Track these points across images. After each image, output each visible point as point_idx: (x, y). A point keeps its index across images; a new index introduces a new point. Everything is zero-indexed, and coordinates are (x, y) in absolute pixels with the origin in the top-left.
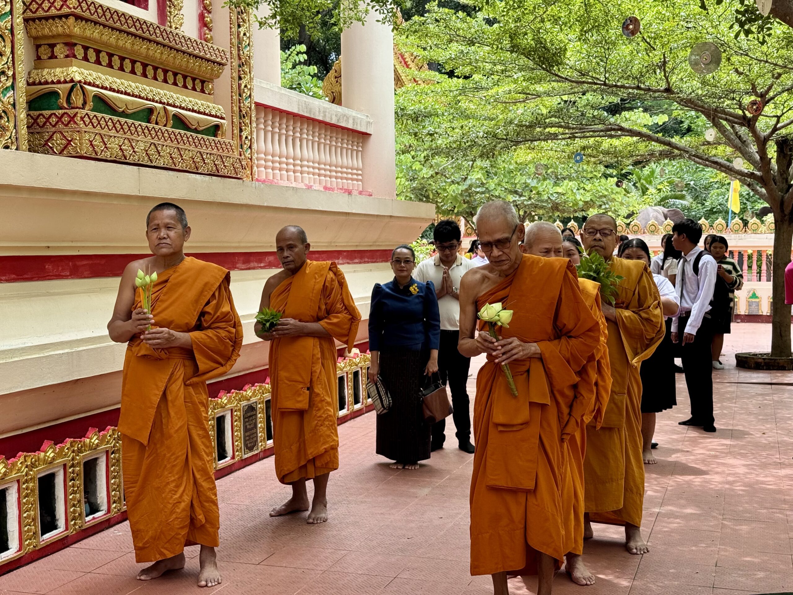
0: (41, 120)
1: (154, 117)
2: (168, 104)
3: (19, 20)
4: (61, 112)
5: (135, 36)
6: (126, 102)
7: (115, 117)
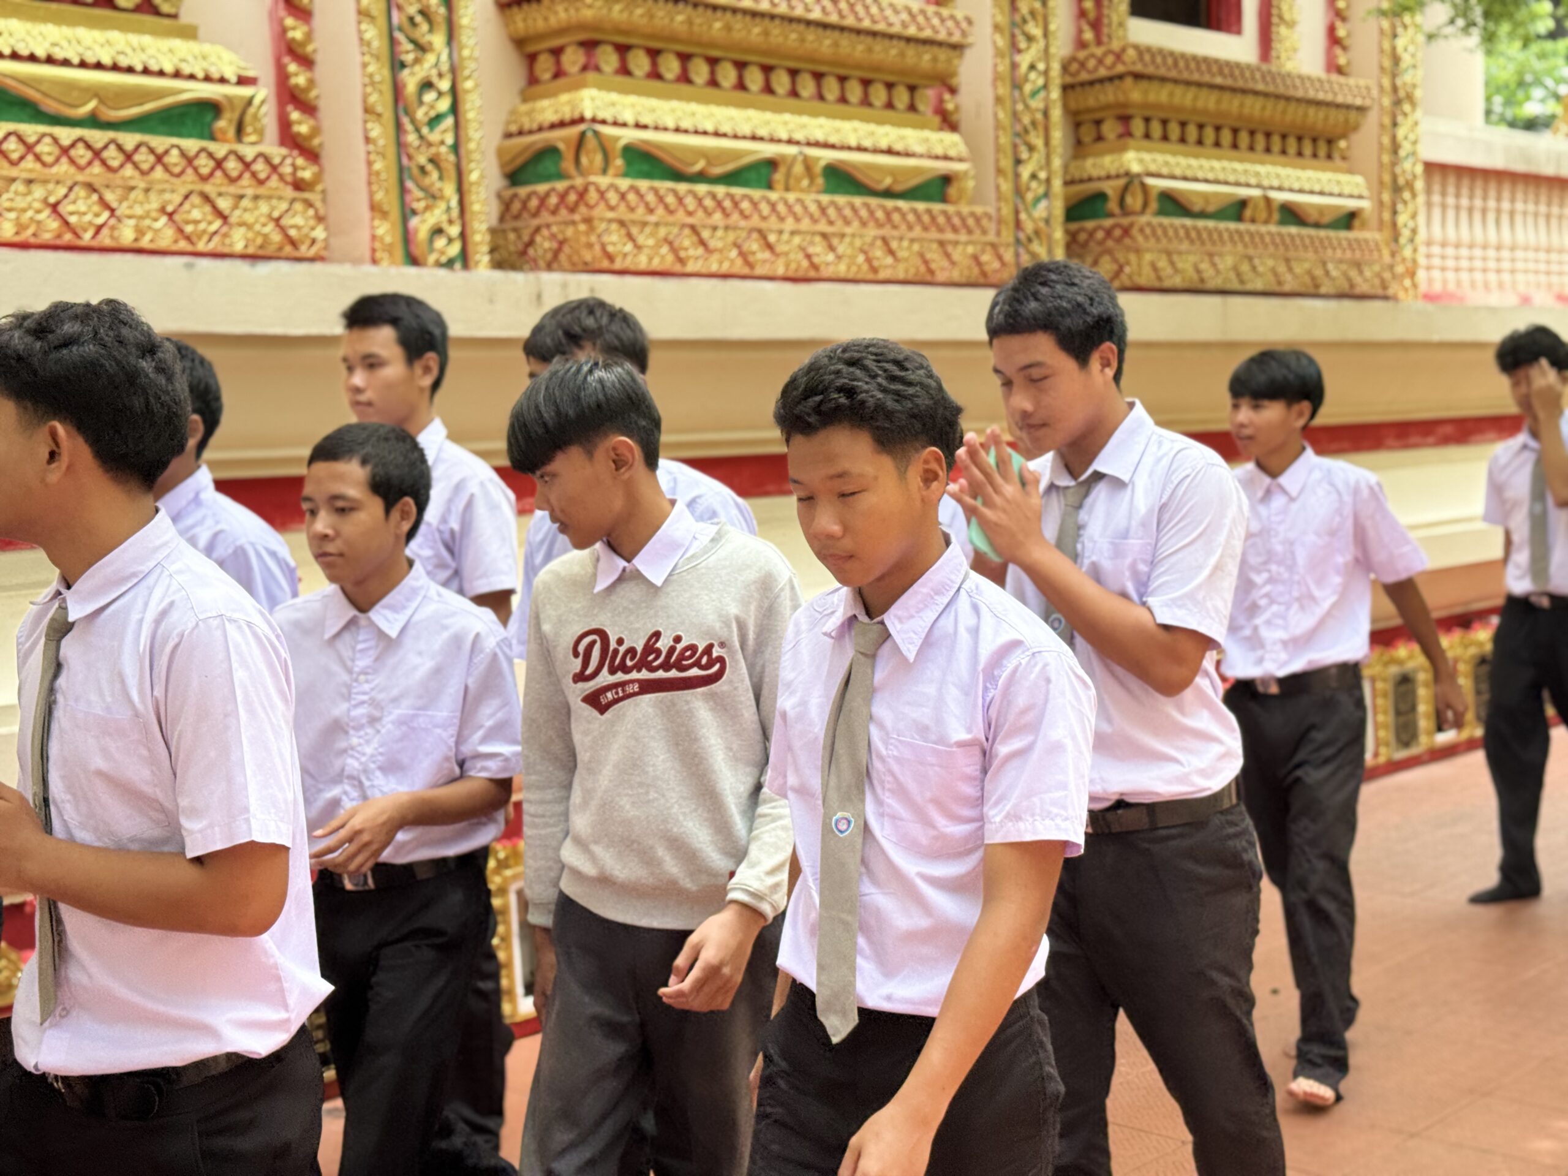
0: (1083, 237)
1: (1248, 213)
2: (1272, 188)
3: (1055, 94)
4: (1111, 221)
5: (1221, 88)
6: (1205, 196)
7: (1188, 222)
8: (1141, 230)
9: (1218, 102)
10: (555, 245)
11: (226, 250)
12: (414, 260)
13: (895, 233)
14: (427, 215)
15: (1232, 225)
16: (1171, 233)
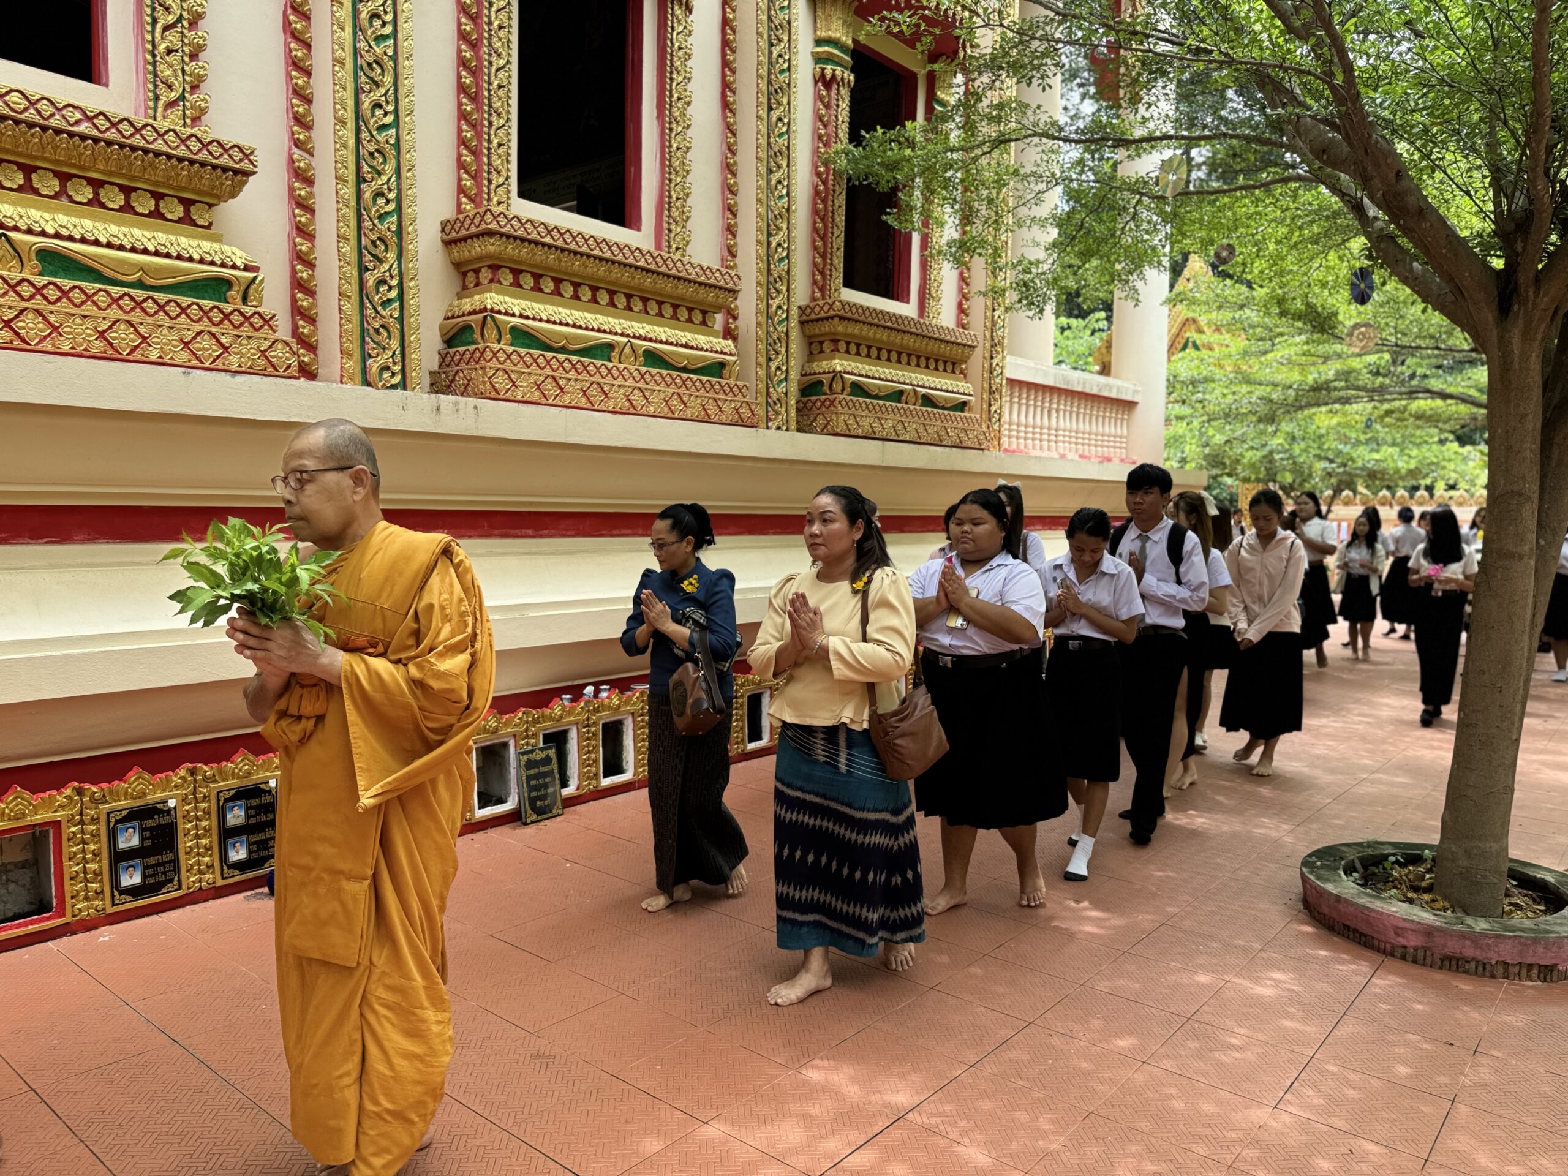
0: (810, 405)
1: (904, 398)
2: (918, 386)
3: (794, 323)
4: (824, 397)
5: (891, 329)
6: (879, 387)
7: (868, 400)
8: (840, 403)
9: (889, 336)
10: (466, 382)
11: (226, 368)
12: (368, 383)
13: (687, 392)
14: (380, 357)
15: (894, 404)
16: (857, 405)
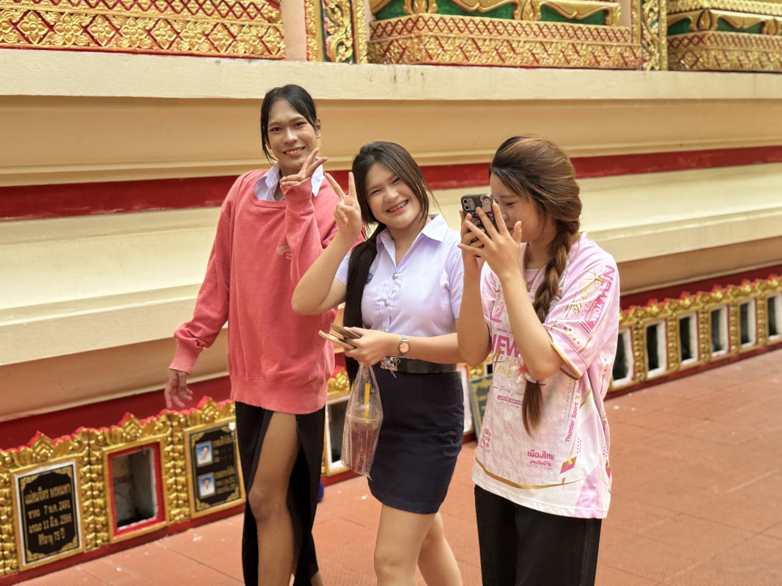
0: (676, 43)
1: (765, 29)
4: (692, 34)
6: (743, 20)
7: (734, 34)
8: (709, 39)
10: (401, 50)
11: (235, 54)
12: (328, 59)
13: (578, 41)
14: (336, 35)
15: (757, 36)
16: (725, 40)
